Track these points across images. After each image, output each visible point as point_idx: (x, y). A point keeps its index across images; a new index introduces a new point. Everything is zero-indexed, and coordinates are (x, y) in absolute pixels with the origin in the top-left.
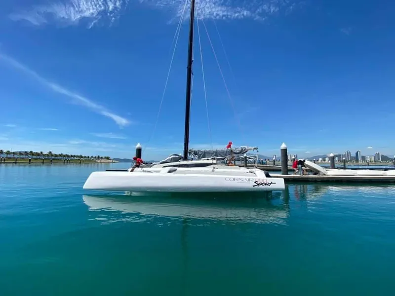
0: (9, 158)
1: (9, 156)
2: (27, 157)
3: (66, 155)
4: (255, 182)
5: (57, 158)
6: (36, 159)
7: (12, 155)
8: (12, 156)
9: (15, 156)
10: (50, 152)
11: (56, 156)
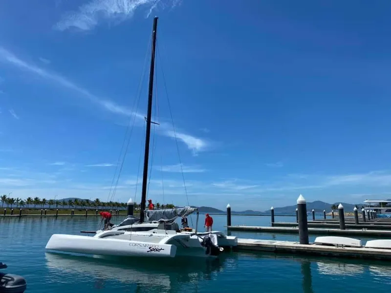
0: (51, 209)
1: (52, 207)
2: (71, 207)
3: (116, 203)
4: (150, 248)
5: (104, 208)
6: (80, 210)
7: (55, 205)
8: (55, 207)
9: (59, 206)
10: (97, 200)
11: (104, 204)
